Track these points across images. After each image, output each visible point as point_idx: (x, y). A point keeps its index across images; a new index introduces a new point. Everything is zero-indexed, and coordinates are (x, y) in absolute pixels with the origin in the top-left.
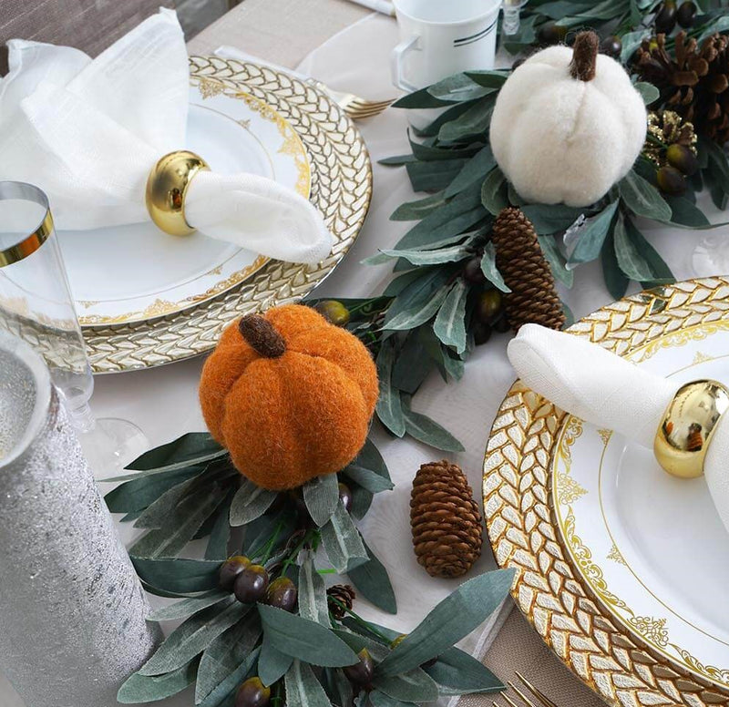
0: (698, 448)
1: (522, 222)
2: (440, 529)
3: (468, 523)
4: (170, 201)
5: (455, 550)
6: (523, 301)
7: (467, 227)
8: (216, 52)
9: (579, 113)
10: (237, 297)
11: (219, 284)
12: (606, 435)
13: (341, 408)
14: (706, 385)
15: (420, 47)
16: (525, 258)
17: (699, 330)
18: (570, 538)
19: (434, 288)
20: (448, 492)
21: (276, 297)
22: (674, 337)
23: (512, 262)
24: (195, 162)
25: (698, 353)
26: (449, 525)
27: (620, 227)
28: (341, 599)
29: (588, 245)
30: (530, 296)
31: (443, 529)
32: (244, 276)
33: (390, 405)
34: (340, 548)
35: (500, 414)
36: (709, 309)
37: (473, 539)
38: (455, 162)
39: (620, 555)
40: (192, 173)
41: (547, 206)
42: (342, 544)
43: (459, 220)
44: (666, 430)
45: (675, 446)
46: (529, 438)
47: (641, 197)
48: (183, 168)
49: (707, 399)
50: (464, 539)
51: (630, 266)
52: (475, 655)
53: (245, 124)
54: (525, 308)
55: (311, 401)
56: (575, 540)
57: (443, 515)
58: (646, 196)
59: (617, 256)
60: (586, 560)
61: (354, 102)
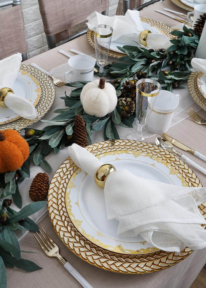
0: (103, 181)
1: (81, 119)
2: (35, 189)
3: (43, 189)
4: (1, 98)
5: (37, 195)
6: (77, 137)
7: (72, 117)
8: (31, 64)
9: (98, 96)
10: (6, 126)
11: (8, 120)
12: (86, 174)
13: (14, 155)
14: (109, 166)
15: (73, 73)
16: (79, 127)
17: (119, 152)
18: (67, 197)
19: (57, 131)
20: (40, 181)
21: (20, 126)
22: (112, 153)
23: (76, 128)
24: (10, 91)
25: (117, 158)
26: (37, 189)
27: (109, 124)
28: (7, 202)
29: (98, 127)
30: (79, 137)
31: (36, 189)
32: (14, 120)
33: (38, 158)
34: (9, 190)
35: (63, 164)
36: (119, 147)
37: (43, 193)
38: (75, 101)
39: (78, 203)
40: (8, 93)
41: (90, 116)
42: (10, 188)
43: (70, 115)
44: (97, 174)
45: (98, 179)
46: (68, 171)
47: (116, 117)
48: (7, 92)
49: (108, 169)
50: (40, 193)
51: (109, 134)
52: (35, 222)
53: (29, 83)
54: (77, 139)
55: (6, 152)
56: (68, 198)
57: (37, 186)
58: (117, 118)
59: (106, 131)
60: (69, 203)
61: (60, 82)
